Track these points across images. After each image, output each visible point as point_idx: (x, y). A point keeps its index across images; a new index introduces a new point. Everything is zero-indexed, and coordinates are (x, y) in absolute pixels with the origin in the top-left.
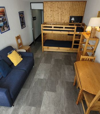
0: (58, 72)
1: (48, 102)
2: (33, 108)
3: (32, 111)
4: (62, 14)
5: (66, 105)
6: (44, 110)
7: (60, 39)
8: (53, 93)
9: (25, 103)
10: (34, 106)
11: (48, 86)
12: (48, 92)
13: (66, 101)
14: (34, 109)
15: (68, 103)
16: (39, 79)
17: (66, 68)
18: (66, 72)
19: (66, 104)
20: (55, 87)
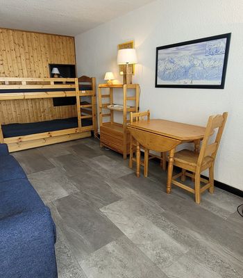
0: (88, 173)
1: (126, 219)
2: (110, 247)
3: (114, 251)
4: (29, 59)
5: (157, 204)
6: (134, 232)
7: (37, 119)
8: (119, 203)
9: (79, 253)
10: (106, 242)
11: (96, 200)
12: (107, 207)
13: (151, 200)
14: (114, 246)
15: (157, 200)
16: (59, 200)
17: (97, 162)
18: (104, 166)
19: (156, 202)
20: (112, 193)
